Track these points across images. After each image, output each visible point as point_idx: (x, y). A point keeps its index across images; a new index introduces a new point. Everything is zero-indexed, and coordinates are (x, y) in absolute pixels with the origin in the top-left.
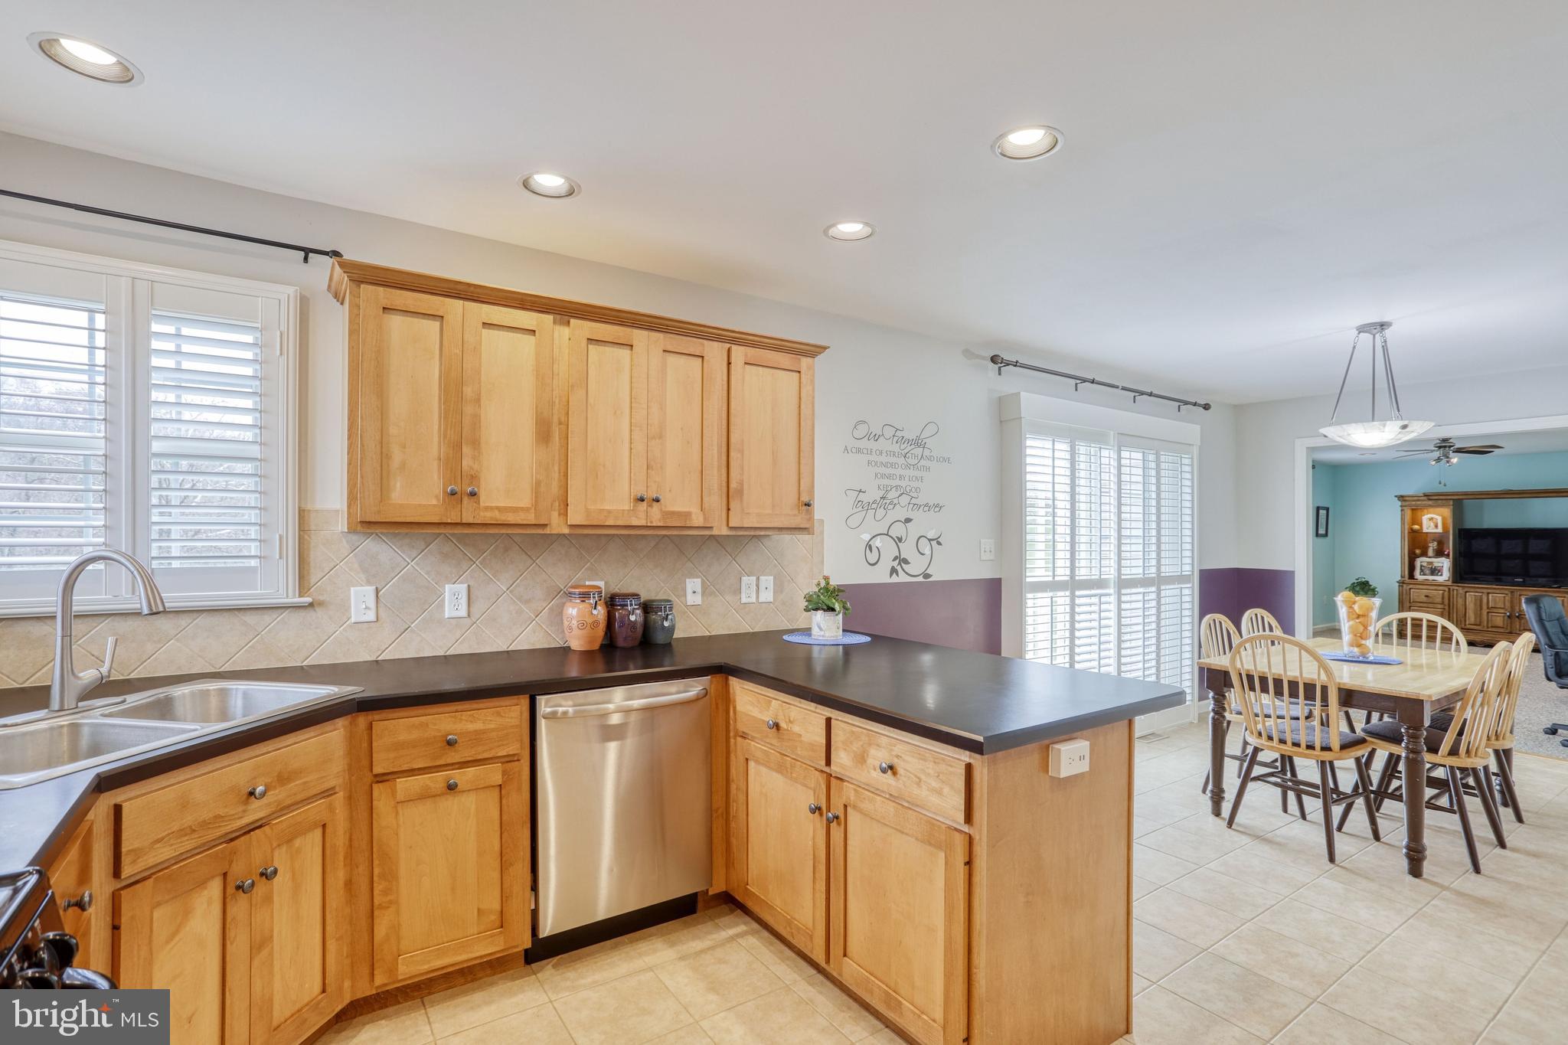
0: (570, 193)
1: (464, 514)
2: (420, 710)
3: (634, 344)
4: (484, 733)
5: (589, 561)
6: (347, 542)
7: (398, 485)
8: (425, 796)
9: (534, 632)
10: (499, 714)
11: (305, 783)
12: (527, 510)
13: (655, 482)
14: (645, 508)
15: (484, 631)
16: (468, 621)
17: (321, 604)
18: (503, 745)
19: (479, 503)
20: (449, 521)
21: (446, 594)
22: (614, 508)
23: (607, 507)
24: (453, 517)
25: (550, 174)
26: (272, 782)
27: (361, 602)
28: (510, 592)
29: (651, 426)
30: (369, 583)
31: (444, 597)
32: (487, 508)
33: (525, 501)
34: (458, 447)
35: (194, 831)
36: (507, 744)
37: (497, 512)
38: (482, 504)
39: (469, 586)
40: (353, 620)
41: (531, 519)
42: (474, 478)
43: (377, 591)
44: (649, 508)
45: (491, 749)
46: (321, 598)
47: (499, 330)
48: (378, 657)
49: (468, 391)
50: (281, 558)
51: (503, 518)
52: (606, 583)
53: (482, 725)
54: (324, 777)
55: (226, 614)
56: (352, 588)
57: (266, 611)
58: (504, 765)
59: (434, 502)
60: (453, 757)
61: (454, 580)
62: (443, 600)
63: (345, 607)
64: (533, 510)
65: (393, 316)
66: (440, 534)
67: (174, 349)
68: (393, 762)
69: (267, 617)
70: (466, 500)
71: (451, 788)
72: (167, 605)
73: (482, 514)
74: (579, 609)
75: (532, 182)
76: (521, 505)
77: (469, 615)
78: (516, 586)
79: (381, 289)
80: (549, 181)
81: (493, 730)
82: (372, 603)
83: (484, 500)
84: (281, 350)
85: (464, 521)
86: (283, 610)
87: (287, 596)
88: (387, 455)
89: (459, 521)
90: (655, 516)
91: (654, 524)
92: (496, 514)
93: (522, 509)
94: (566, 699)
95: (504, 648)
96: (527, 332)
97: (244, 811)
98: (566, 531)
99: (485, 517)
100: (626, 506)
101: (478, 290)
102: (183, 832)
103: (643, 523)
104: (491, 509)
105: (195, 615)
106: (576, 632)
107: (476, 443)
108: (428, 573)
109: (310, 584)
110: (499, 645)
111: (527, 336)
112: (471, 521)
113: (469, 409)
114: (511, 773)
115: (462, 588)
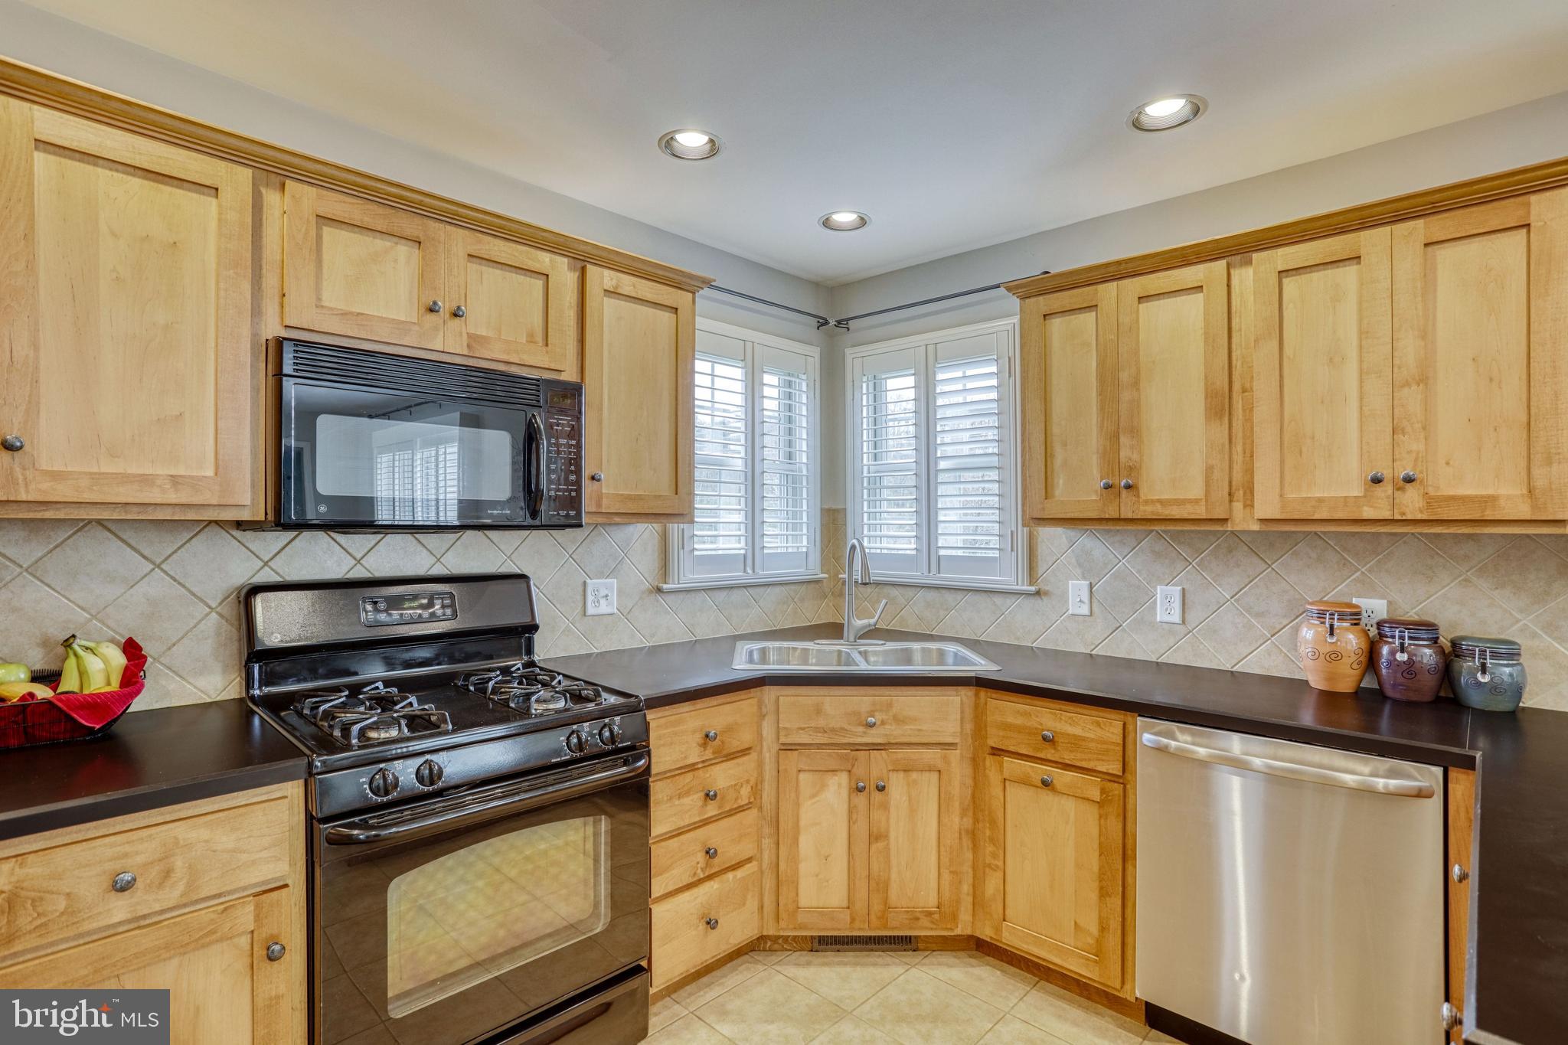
0: (1196, 111)
1: (1122, 509)
2: (1027, 699)
3: (1363, 252)
4: (1084, 740)
5: (1358, 570)
6: (1067, 538)
7: (1061, 481)
8: (1025, 782)
9: (1269, 655)
10: (1098, 724)
11: (919, 730)
12: (1197, 501)
13: (1410, 452)
14: (1390, 492)
15: (1202, 643)
16: (1182, 629)
17: (1046, 593)
18: (1103, 760)
19: (1138, 497)
20: (1107, 517)
21: (1158, 595)
22: (1333, 494)
23: (1318, 494)
24: (1110, 512)
25: (1162, 100)
26: (888, 719)
27: (1076, 594)
28: (1235, 601)
29: (1399, 367)
30: (1084, 578)
31: (1156, 599)
32: (1147, 502)
33: (1196, 491)
34: (1114, 437)
35: (826, 732)
36: (1108, 761)
37: (1159, 506)
38: (1143, 497)
39: (1183, 589)
40: (1070, 612)
41: (1201, 512)
42: (1133, 469)
43: (1091, 586)
44: (1397, 494)
45: (1090, 760)
46: (1047, 588)
47: (1159, 300)
48: (1092, 650)
49: (1125, 376)
50: (1012, 550)
51: (1167, 512)
52: (1390, 603)
53: (1081, 731)
54: (938, 731)
55: (983, 594)
56: (1070, 582)
57: (1007, 595)
58: (1105, 782)
59: (1094, 498)
60: (1049, 754)
61: (1167, 582)
62: (1155, 602)
63: (1064, 597)
64: (1203, 503)
65: (1054, 320)
66: (1152, 531)
67: (961, 388)
68: (1002, 740)
69: (1009, 600)
70: (1124, 493)
71: (1046, 784)
72: (872, 578)
73: (1142, 508)
74: (1317, 632)
75: (1144, 119)
76: (1191, 496)
77: (1184, 622)
78: (1243, 594)
79: (1041, 298)
80: (1165, 108)
81: (1092, 740)
82: (1086, 598)
83: (1145, 493)
84: (1010, 373)
85: (1122, 517)
86: (1019, 596)
87: (1017, 584)
88: (1051, 454)
89: (1117, 516)
90: (1412, 503)
91: (1409, 517)
92: (1158, 508)
93: (1190, 501)
94: (1182, 731)
95: (1228, 667)
96: (1193, 291)
97: (865, 733)
98: (1256, 527)
99: (1145, 511)
100: (1356, 491)
101: (1130, 265)
102: (817, 730)
103: (1386, 514)
104: (1153, 502)
105: (965, 593)
106: (1310, 663)
107: (1135, 431)
108: (1139, 572)
109: (1037, 574)
110: (1222, 661)
111: (1193, 296)
112: (1130, 516)
113: (1126, 396)
114: (1110, 794)
115: (1177, 591)
